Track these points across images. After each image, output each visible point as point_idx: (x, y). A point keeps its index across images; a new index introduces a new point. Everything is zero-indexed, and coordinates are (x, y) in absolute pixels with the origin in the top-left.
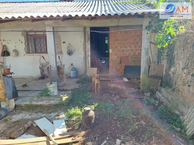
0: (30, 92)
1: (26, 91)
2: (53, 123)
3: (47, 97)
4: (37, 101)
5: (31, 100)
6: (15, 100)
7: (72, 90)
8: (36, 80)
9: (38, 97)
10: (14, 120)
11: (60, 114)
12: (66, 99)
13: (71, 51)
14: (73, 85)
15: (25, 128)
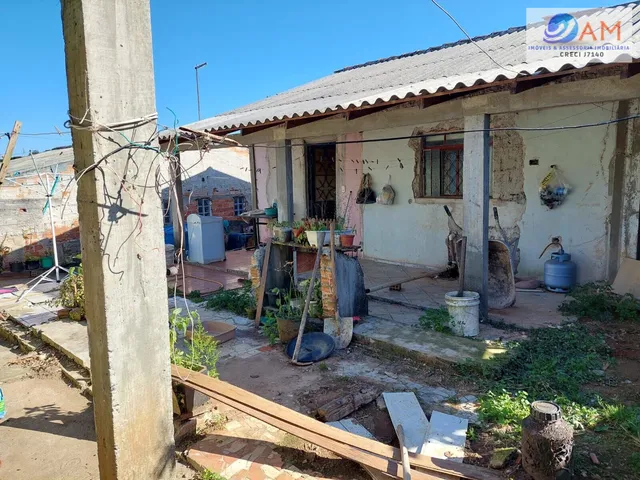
0: (403, 308)
1: (392, 303)
2: (429, 418)
3: (438, 334)
4: (409, 339)
5: (394, 334)
6: (355, 323)
7: (532, 332)
8: (431, 277)
9: (415, 328)
10: (340, 373)
11: (463, 399)
12: (495, 354)
13: (555, 192)
14: (545, 314)
15: (353, 402)
